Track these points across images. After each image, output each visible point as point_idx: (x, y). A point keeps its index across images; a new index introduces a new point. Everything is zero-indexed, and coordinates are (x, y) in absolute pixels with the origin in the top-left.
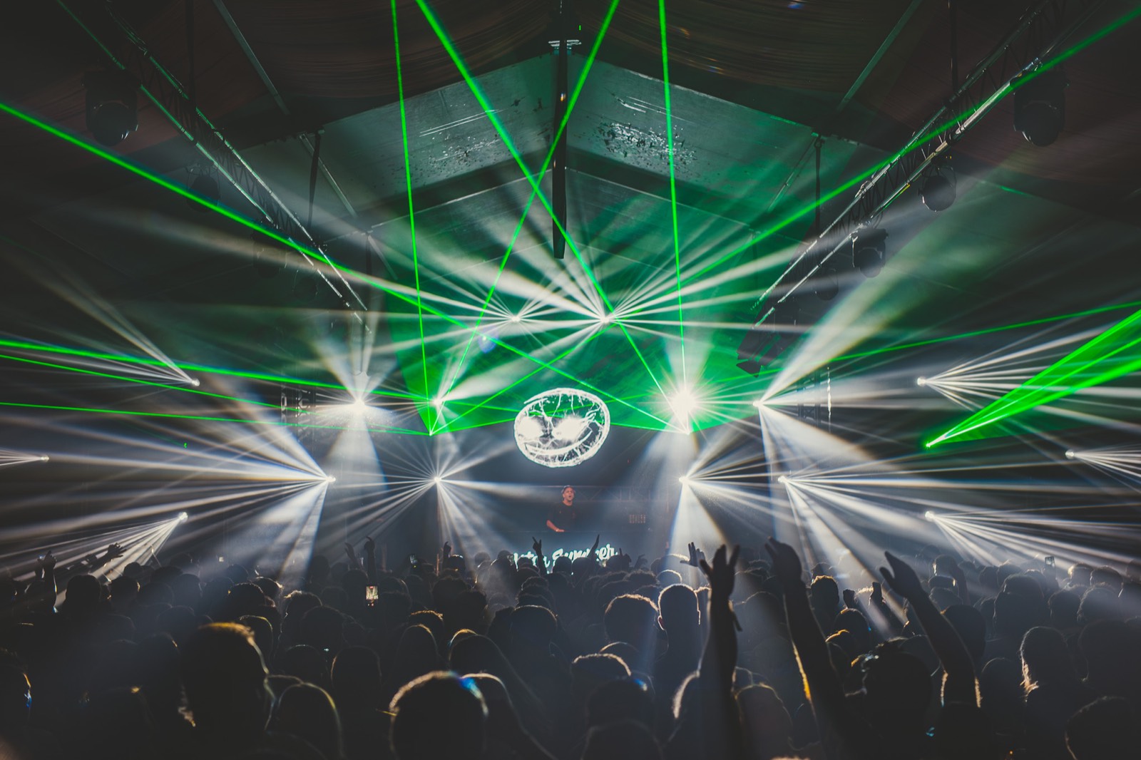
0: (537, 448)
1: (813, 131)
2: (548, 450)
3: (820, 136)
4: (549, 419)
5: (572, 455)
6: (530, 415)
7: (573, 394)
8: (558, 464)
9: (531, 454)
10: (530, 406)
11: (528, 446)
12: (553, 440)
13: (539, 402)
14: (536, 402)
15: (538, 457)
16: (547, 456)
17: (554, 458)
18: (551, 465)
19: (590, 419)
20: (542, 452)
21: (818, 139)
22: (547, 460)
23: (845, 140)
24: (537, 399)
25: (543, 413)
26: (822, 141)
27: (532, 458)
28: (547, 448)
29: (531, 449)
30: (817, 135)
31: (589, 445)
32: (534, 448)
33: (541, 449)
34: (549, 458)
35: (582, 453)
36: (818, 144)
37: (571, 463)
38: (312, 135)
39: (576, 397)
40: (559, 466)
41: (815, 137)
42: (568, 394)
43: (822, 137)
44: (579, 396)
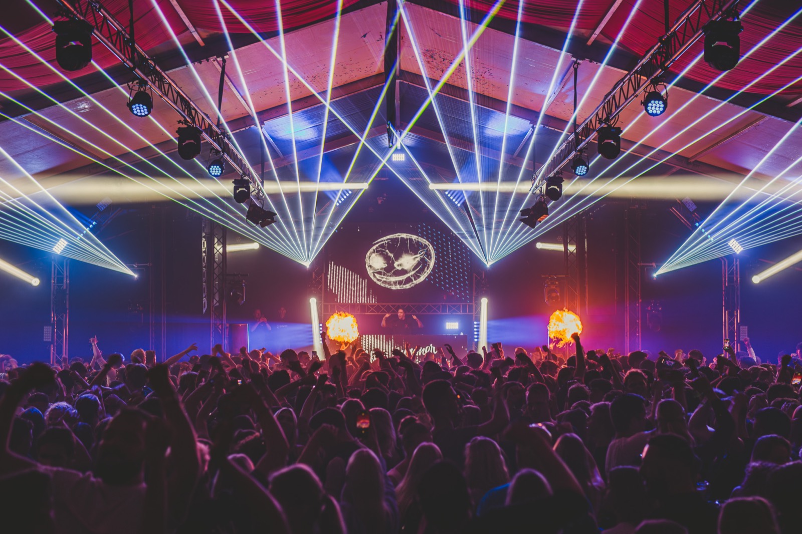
0: (383, 276)
1: (573, 57)
2: (391, 278)
3: (577, 60)
4: (391, 255)
5: (408, 280)
6: (377, 252)
7: (408, 237)
8: (398, 287)
9: (378, 280)
10: (377, 245)
11: (376, 274)
12: (394, 270)
13: (384, 242)
14: (382, 243)
15: (385, 282)
16: (391, 281)
17: (395, 283)
18: (394, 288)
19: (421, 255)
20: (387, 279)
21: (575, 62)
22: (389, 283)
23: (595, 63)
24: (382, 241)
25: (387, 251)
26: (579, 64)
27: (379, 283)
28: (390, 276)
29: (378, 276)
30: (575, 59)
31: (420, 274)
32: (381, 276)
33: (385, 277)
34: (392, 283)
35: (415, 279)
36: (575, 66)
37: (408, 286)
38: (220, 59)
39: (411, 240)
40: (399, 288)
41: (574, 61)
42: (405, 237)
43: (578, 61)
44: (413, 239)
